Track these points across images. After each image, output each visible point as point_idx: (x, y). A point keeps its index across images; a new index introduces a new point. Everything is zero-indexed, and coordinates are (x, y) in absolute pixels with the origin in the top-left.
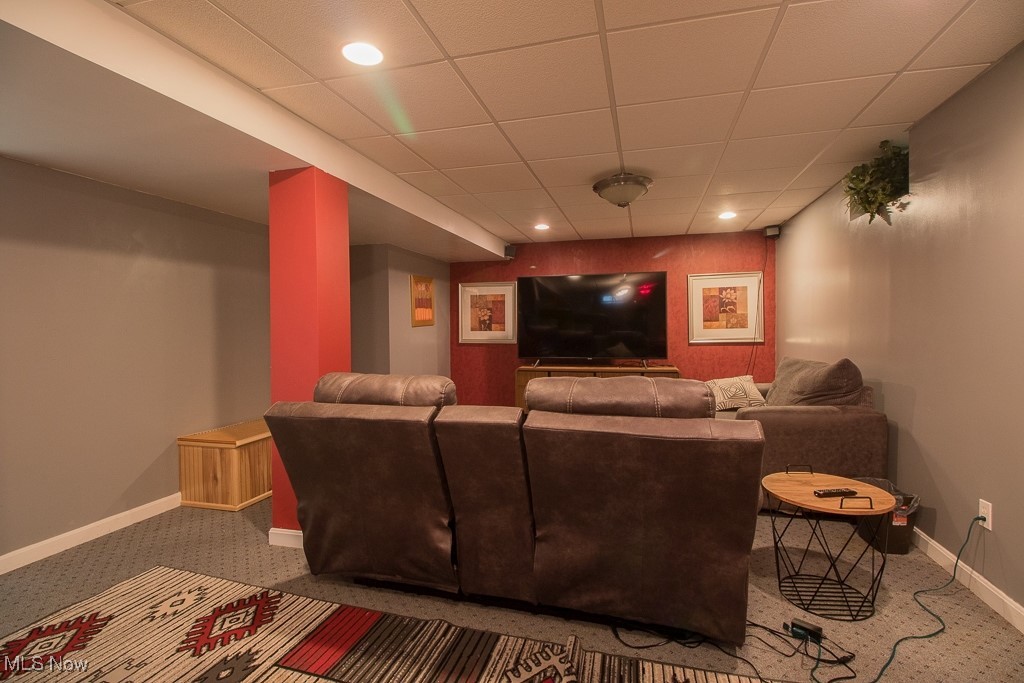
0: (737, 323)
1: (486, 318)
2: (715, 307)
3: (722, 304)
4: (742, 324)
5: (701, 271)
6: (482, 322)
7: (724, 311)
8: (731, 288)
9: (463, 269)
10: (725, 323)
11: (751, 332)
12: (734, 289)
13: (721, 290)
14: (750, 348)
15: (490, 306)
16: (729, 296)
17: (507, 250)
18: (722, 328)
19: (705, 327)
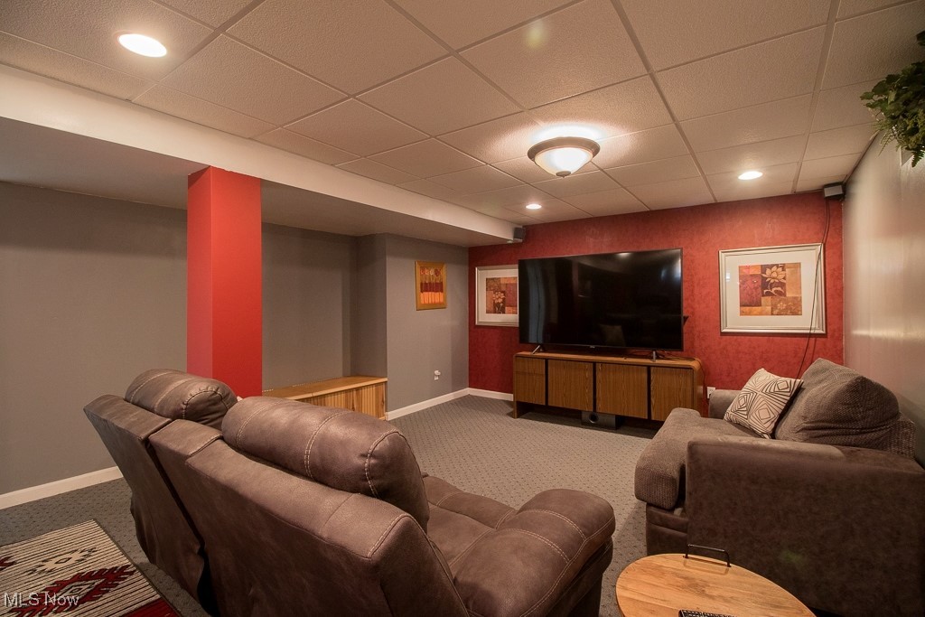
0: (787, 308)
1: (500, 300)
2: (756, 288)
3: (765, 284)
4: (794, 308)
5: (736, 245)
6: (496, 305)
7: (769, 294)
8: (777, 266)
9: (479, 253)
10: (769, 308)
11: (808, 319)
12: (783, 267)
13: (764, 268)
14: (804, 341)
15: (503, 289)
16: (774, 275)
17: (517, 232)
18: (767, 314)
19: (742, 313)
